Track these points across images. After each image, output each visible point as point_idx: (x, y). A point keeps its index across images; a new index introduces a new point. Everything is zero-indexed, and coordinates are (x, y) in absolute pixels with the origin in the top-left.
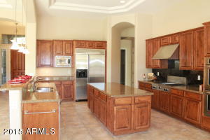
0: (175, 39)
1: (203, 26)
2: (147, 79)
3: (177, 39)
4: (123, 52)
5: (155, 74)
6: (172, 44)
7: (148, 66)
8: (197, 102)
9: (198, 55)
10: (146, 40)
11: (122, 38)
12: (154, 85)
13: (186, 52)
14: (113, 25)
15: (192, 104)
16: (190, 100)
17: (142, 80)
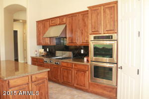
0: (62, 20)
1: (87, 9)
2: (38, 55)
3: (64, 20)
4: (15, 32)
5: (45, 50)
6: (59, 24)
7: (39, 44)
8: (85, 72)
9: (82, 33)
10: (37, 22)
11: (15, 20)
12: (45, 59)
13: (72, 31)
14: (5, 6)
15: (80, 74)
16: (79, 70)
17: (34, 55)
